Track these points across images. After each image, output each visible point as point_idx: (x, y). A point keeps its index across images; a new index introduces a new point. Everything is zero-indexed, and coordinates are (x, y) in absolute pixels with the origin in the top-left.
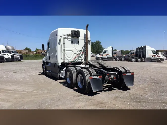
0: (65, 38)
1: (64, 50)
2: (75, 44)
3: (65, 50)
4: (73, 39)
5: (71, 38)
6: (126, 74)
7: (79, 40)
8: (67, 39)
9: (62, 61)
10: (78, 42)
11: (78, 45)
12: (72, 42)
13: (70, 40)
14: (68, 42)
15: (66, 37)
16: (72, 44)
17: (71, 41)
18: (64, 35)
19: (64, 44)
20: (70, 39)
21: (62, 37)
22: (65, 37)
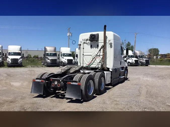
0: (84, 43)
1: (83, 55)
2: (94, 48)
3: (84, 55)
4: (92, 43)
5: (90, 42)
6: (71, 83)
7: (99, 43)
8: (87, 43)
9: (82, 65)
10: (98, 46)
11: (98, 49)
13: (89, 45)
14: (87, 47)
16: (91, 49)
17: (90, 46)
18: (84, 40)
19: (83, 48)
20: (89, 43)
21: (81, 42)
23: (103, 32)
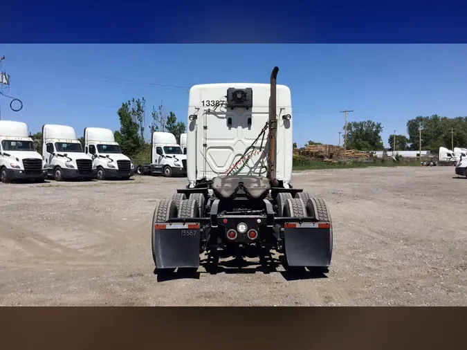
0: (208, 112)
1: (205, 145)
2: (240, 128)
3: (208, 146)
4: (231, 113)
5: (225, 111)
6: (298, 225)
7: (253, 115)
8: (215, 114)
9: (200, 177)
10: (250, 121)
11: (249, 129)
12: (230, 123)
13: (223, 118)
14: (218, 125)
15: (212, 108)
16: (230, 129)
17: (225, 120)
18: (205, 103)
19: (205, 128)
20: (222, 113)
21: (198, 109)
22: (207, 108)
23: (269, 86)
